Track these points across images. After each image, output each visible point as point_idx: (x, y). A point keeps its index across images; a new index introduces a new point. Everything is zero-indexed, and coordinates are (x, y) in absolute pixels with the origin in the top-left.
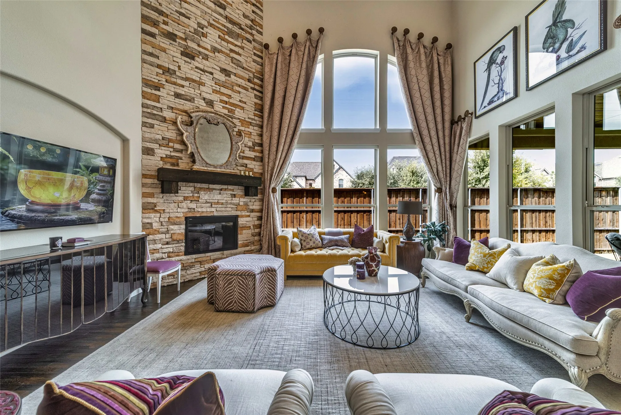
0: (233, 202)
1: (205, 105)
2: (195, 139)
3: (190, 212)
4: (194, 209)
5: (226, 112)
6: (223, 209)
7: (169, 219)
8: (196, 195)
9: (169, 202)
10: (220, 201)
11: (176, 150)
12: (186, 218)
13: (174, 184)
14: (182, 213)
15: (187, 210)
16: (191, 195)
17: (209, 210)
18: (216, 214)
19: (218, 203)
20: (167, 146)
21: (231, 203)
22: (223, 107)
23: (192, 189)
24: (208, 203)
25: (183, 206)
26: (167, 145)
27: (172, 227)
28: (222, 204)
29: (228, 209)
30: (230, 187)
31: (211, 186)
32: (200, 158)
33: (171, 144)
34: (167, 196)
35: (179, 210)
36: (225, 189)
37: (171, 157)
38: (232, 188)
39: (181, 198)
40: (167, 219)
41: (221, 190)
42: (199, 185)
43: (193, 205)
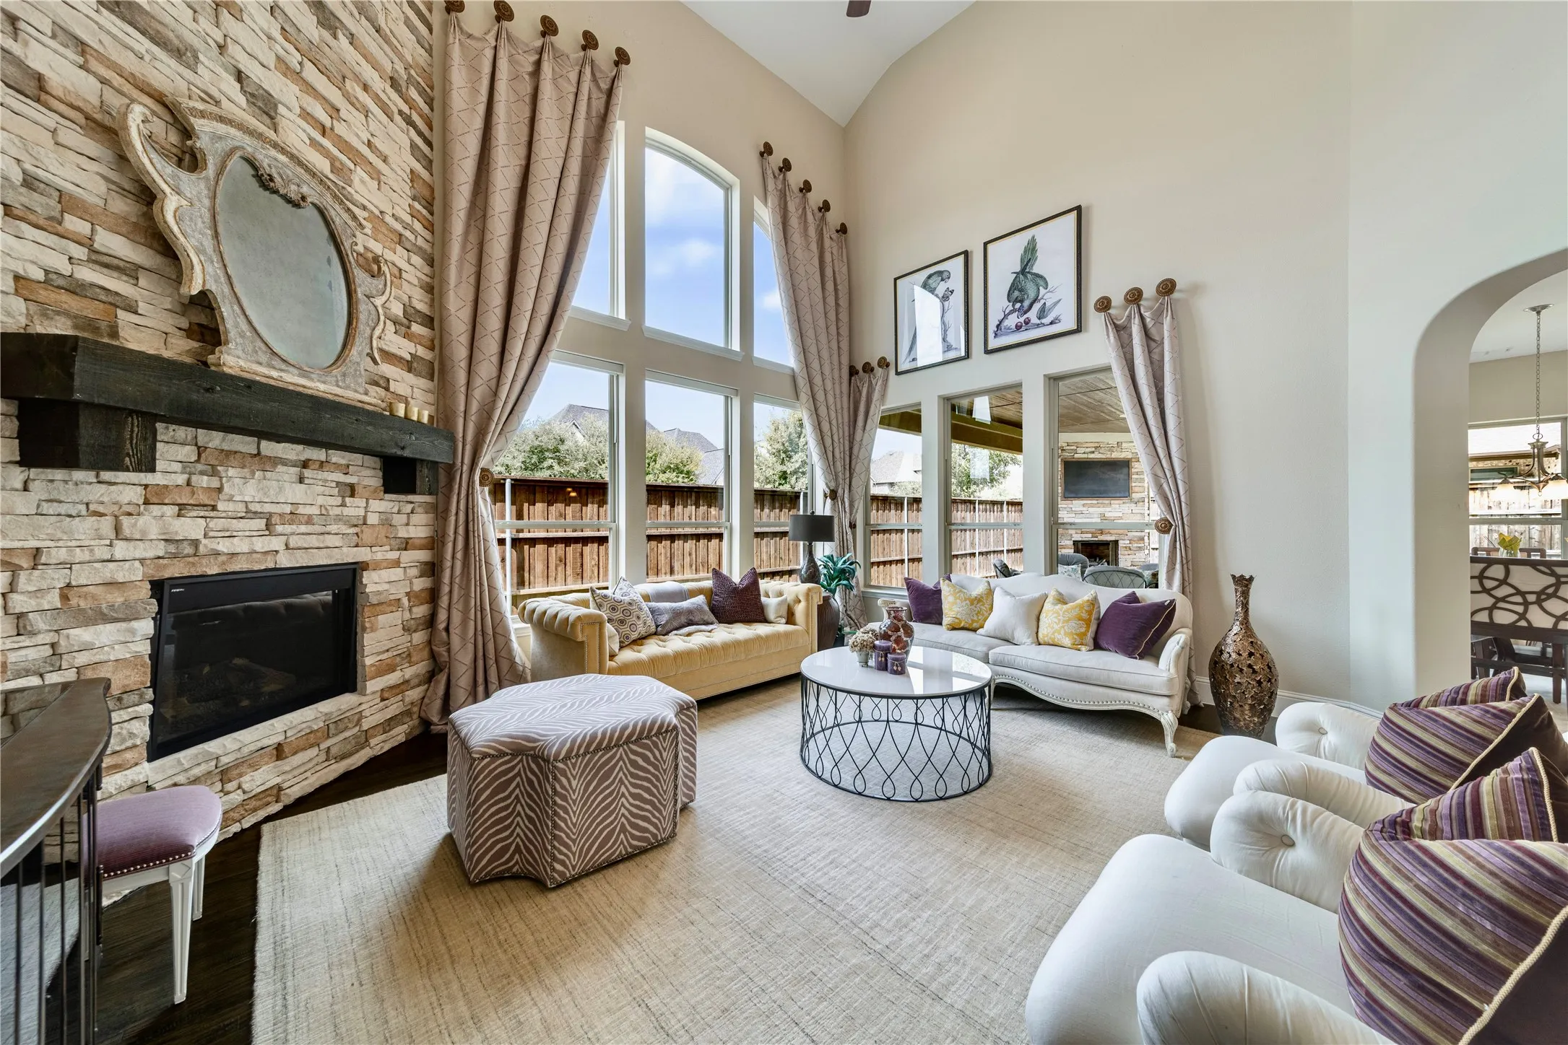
0: (346, 511)
1: (242, 100)
2: (216, 235)
3: (174, 556)
4: (195, 543)
5: (323, 165)
6: (313, 540)
7: (64, 597)
8: (204, 481)
9: (63, 509)
10: (301, 510)
11: (100, 260)
12: (158, 587)
13: (133, 427)
14: (137, 564)
15: (160, 549)
16: (181, 479)
17: (260, 544)
18: (285, 561)
19: (293, 517)
20: (52, 225)
21: (339, 519)
22: (314, 143)
23: (188, 453)
24: (256, 515)
25: (144, 532)
26: (50, 218)
27: (83, 635)
28: (309, 520)
29: (331, 541)
30: (337, 457)
31: (268, 448)
32: (244, 326)
33: (73, 223)
34: (48, 481)
35: (121, 550)
36: (321, 465)
37: (77, 288)
38: (343, 462)
39: (135, 495)
40: (54, 599)
41: (305, 464)
42: (215, 439)
43: (190, 527)
